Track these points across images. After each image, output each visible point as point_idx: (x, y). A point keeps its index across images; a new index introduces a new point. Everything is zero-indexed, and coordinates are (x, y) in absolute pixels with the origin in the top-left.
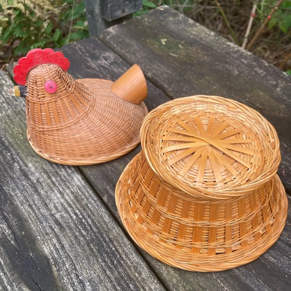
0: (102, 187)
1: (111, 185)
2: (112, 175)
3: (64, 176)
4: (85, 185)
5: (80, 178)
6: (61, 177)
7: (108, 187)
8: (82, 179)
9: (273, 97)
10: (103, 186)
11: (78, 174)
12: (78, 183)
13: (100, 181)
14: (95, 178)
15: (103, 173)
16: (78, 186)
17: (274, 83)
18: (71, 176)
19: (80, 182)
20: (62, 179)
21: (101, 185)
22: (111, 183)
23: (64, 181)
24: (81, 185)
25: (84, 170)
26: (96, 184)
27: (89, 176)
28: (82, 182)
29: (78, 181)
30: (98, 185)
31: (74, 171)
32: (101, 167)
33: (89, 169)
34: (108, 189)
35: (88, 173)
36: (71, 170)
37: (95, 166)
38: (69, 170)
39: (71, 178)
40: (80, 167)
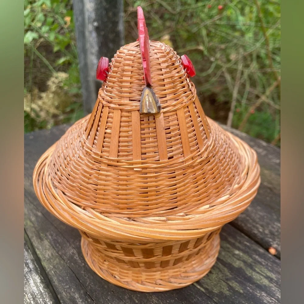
0: (68, 295)
1: (82, 292)
2: (85, 276)
4: (43, 291)
5: (38, 280)
7: (77, 296)
8: (42, 282)
10: (70, 293)
11: (37, 273)
12: (35, 288)
13: (67, 285)
15: (72, 273)
16: (33, 294)
18: (26, 277)
19: (37, 287)
21: (66, 292)
22: (83, 289)
24: (37, 292)
25: (47, 268)
26: (60, 290)
27: (52, 277)
28: (40, 287)
29: (35, 285)
30: (63, 292)
31: (32, 270)
32: (71, 264)
33: (54, 267)
34: (76, 299)
35: (51, 272)
36: (28, 267)
37: (62, 262)
38: (26, 267)
39: (25, 280)
40: (42, 263)
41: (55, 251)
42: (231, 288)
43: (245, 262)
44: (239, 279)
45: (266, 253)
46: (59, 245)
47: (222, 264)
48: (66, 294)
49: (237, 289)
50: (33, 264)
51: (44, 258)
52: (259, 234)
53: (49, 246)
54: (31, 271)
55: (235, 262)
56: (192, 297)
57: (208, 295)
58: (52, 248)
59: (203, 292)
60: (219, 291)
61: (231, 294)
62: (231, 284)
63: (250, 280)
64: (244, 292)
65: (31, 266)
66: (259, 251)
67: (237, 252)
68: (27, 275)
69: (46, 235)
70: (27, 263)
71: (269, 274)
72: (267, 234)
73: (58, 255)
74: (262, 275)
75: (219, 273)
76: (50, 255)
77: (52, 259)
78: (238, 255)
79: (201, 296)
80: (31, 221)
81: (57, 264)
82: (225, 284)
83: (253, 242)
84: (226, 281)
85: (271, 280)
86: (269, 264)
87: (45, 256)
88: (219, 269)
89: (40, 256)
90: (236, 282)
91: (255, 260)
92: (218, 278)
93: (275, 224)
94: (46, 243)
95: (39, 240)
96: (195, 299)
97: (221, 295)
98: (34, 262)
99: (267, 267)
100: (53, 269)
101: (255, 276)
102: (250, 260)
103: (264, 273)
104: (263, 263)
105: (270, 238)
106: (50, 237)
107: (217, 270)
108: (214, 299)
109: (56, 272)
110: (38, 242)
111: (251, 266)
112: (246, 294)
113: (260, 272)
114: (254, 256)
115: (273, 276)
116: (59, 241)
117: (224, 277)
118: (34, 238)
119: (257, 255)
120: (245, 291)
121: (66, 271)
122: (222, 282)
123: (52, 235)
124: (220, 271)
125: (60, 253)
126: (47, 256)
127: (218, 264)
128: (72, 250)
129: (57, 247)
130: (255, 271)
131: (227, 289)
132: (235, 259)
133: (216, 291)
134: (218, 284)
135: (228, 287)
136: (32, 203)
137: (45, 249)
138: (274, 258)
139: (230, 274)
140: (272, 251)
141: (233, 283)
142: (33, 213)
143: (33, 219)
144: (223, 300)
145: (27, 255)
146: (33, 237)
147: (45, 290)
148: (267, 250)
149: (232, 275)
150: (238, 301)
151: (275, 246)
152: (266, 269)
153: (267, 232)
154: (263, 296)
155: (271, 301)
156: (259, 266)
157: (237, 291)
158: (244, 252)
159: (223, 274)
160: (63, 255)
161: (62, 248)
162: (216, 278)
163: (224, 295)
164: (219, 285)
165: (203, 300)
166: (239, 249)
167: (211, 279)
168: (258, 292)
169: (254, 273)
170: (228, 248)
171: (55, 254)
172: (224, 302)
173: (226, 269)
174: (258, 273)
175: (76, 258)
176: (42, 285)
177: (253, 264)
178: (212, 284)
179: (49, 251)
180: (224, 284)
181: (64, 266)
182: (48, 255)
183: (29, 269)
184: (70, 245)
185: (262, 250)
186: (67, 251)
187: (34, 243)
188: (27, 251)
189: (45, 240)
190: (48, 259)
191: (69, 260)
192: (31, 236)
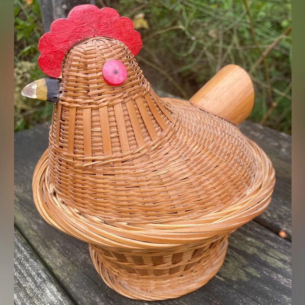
0: (89, 300)
1: (102, 295)
3: (31, 289)
4: (62, 300)
5: (55, 290)
6: (25, 291)
7: (98, 300)
8: (58, 291)
9: (281, 158)
10: (90, 298)
11: (52, 282)
12: (53, 298)
13: (85, 290)
14: (77, 287)
15: (88, 278)
16: (52, 304)
17: (277, 144)
18: (41, 287)
19: (55, 296)
20: (27, 295)
21: (86, 298)
22: (102, 292)
23: (30, 298)
24: (56, 302)
25: (61, 276)
26: (79, 296)
27: (68, 284)
28: (58, 296)
29: (52, 294)
30: (82, 298)
31: (46, 279)
32: (85, 269)
33: (68, 274)
34: (98, 303)
35: (66, 280)
36: (41, 277)
37: (76, 268)
38: (39, 278)
39: (41, 290)
40: (55, 272)
41: (65, 258)
42: (248, 274)
43: (258, 248)
44: (255, 265)
45: (277, 237)
46: (69, 251)
47: (236, 252)
48: (87, 299)
49: (254, 275)
50: (46, 273)
51: (56, 267)
52: (268, 219)
53: (58, 253)
54: (44, 281)
55: (249, 249)
56: (212, 287)
57: (227, 283)
58: (61, 255)
59: (222, 281)
60: (237, 279)
61: (249, 279)
62: (247, 270)
63: (265, 264)
64: (261, 277)
65: (44, 276)
66: (270, 236)
67: (249, 239)
68: (41, 286)
69: (53, 243)
70: (38, 273)
71: (283, 257)
72: (276, 219)
73: (69, 261)
74: (276, 258)
75: (235, 261)
76: (62, 263)
77: (64, 266)
78: (251, 242)
79: (221, 285)
80: (33, 230)
81: (71, 271)
82: (243, 271)
83: (263, 227)
84: (243, 268)
85: (285, 262)
86: (281, 247)
87: (56, 264)
88: (234, 257)
89: (51, 265)
90: (252, 267)
91: (267, 244)
92: (235, 266)
93: (281, 208)
94: (54, 250)
95: (47, 249)
96: (215, 288)
97: (240, 282)
98: (45, 272)
99: (279, 250)
100: (67, 276)
101: (270, 260)
102: (262, 246)
103: (278, 256)
104: (276, 247)
105: (279, 222)
106: (57, 244)
107: (233, 258)
108: (234, 287)
109: (72, 279)
110: (46, 251)
111: (264, 251)
112: (264, 278)
113: (274, 256)
114: (266, 241)
115: (287, 258)
116: (68, 247)
117: (240, 265)
118: (41, 247)
119: (268, 240)
120: (262, 275)
121: (82, 277)
122: (239, 269)
123: (59, 243)
124: (236, 259)
125: (72, 260)
126: (58, 264)
127: (233, 253)
128: (84, 255)
129: (67, 254)
130: (268, 255)
131: (245, 275)
132: (248, 246)
133: (234, 279)
134: (235, 271)
135: (245, 274)
136: (30, 211)
137: (55, 258)
138: (284, 241)
139: (246, 261)
140: (283, 234)
141: (249, 269)
142: (33, 221)
143: (35, 228)
144: (243, 286)
145: (36, 266)
146: (39, 246)
147: (63, 299)
148: (277, 233)
149: (248, 262)
150: (257, 286)
151: (285, 229)
152: (278, 253)
153: (275, 216)
154: (280, 278)
155: (288, 282)
156: (272, 250)
157: (254, 276)
158: (257, 238)
159: (238, 261)
160: (76, 262)
161: (72, 254)
162: (233, 267)
163: (243, 282)
164: (236, 273)
165: (224, 289)
166: (251, 236)
167: (228, 268)
168: (275, 275)
169: (268, 257)
170: (240, 236)
171: (66, 261)
172: (243, 288)
173: (241, 257)
174: (272, 257)
176: (59, 294)
177: (266, 249)
178: (230, 272)
179: (59, 259)
180: (241, 271)
181: (79, 272)
182: (60, 263)
183: (42, 279)
184: (80, 250)
185: (272, 235)
186: (78, 257)
187: (41, 253)
188: (36, 261)
189: (53, 248)
190: (60, 267)
191: (82, 266)
192: (37, 246)
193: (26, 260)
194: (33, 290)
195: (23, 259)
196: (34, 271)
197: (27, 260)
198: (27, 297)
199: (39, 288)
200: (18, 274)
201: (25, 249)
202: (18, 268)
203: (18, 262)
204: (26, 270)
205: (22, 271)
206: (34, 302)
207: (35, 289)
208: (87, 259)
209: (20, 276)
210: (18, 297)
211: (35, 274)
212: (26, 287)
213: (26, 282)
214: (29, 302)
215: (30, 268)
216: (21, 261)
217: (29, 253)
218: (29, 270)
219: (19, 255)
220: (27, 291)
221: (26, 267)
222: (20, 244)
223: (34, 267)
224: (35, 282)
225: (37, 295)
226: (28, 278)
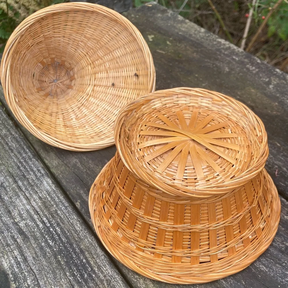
0: (75, 191)
1: (85, 189)
2: (87, 178)
3: (32, 180)
4: (55, 189)
5: (50, 182)
6: (28, 181)
7: (82, 192)
8: (53, 183)
10: (76, 190)
11: (49, 177)
12: (48, 187)
13: (73, 185)
14: (67, 182)
15: (76, 176)
16: (47, 191)
19: (50, 186)
20: (29, 183)
21: (73, 190)
22: (86, 187)
23: (32, 186)
24: (51, 190)
25: (56, 173)
26: (68, 188)
27: (61, 179)
28: (52, 187)
29: (48, 185)
30: (70, 190)
31: (44, 174)
32: (75, 170)
33: (61, 172)
34: (81, 194)
35: (60, 176)
36: (41, 173)
37: (68, 169)
38: (39, 173)
39: (40, 181)
40: (51, 170)
41: (60, 161)
50: (44, 170)
51: (52, 166)
65: (43, 172)
68: (40, 178)
70: (38, 169)
73: (63, 163)
76: (57, 164)
77: (59, 166)
81: (63, 170)
87: (53, 164)
89: (49, 165)
95: (46, 152)
100: (61, 174)
109: (64, 176)
110: (45, 154)
118: (42, 151)
121: (72, 175)
125: (65, 162)
126: (54, 164)
128: (75, 160)
146: (40, 150)
147: (56, 189)
160: (68, 164)
171: (61, 162)
175: (79, 165)
176: (53, 185)
179: (55, 160)
181: (70, 172)
182: (55, 163)
186: (70, 161)
187: (42, 155)
188: (38, 161)
189: (51, 152)
190: (56, 166)
191: (73, 167)
192: (38, 150)
193: (29, 159)
194: (34, 181)
195: (27, 158)
196: (36, 167)
197: (31, 159)
198: (29, 185)
199: (39, 180)
200: (23, 169)
201: (29, 150)
202: (24, 164)
203: (23, 160)
204: (30, 166)
205: (26, 167)
206: (34, 189)
207: (35, 180)
208: (77, 163)
209: (25, 170)
210: (22, 184)
211: (36, 170)
212: (29, 178)
213: (29, 175)
214: (31, 188)
215: (32, 165)
216: (25, 159)
217: (32, 155)
218: (31, 167)
219: (24, 155)
220: (30, 181)
221: (29, 164)
222: (25, 147)
223: (36, 165)
224: (36, 176)
225: (37, 185)
226: (30, 172)
